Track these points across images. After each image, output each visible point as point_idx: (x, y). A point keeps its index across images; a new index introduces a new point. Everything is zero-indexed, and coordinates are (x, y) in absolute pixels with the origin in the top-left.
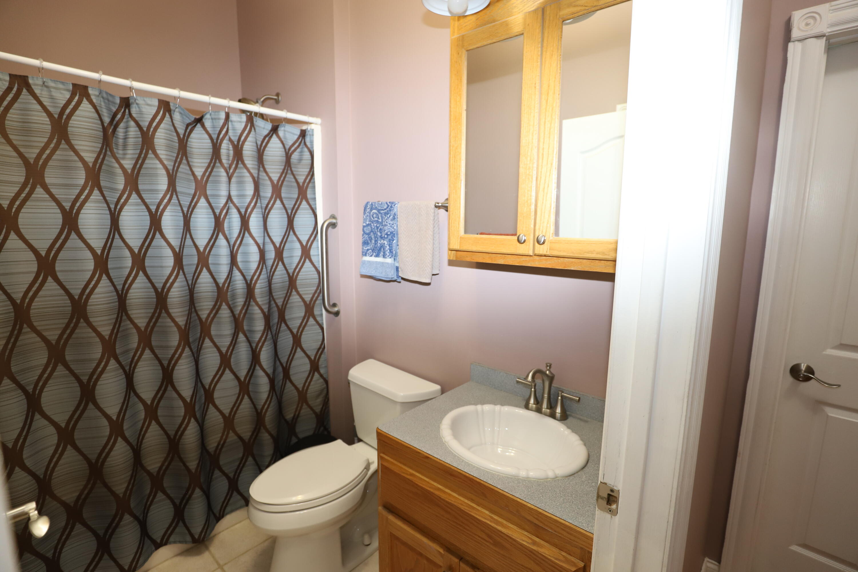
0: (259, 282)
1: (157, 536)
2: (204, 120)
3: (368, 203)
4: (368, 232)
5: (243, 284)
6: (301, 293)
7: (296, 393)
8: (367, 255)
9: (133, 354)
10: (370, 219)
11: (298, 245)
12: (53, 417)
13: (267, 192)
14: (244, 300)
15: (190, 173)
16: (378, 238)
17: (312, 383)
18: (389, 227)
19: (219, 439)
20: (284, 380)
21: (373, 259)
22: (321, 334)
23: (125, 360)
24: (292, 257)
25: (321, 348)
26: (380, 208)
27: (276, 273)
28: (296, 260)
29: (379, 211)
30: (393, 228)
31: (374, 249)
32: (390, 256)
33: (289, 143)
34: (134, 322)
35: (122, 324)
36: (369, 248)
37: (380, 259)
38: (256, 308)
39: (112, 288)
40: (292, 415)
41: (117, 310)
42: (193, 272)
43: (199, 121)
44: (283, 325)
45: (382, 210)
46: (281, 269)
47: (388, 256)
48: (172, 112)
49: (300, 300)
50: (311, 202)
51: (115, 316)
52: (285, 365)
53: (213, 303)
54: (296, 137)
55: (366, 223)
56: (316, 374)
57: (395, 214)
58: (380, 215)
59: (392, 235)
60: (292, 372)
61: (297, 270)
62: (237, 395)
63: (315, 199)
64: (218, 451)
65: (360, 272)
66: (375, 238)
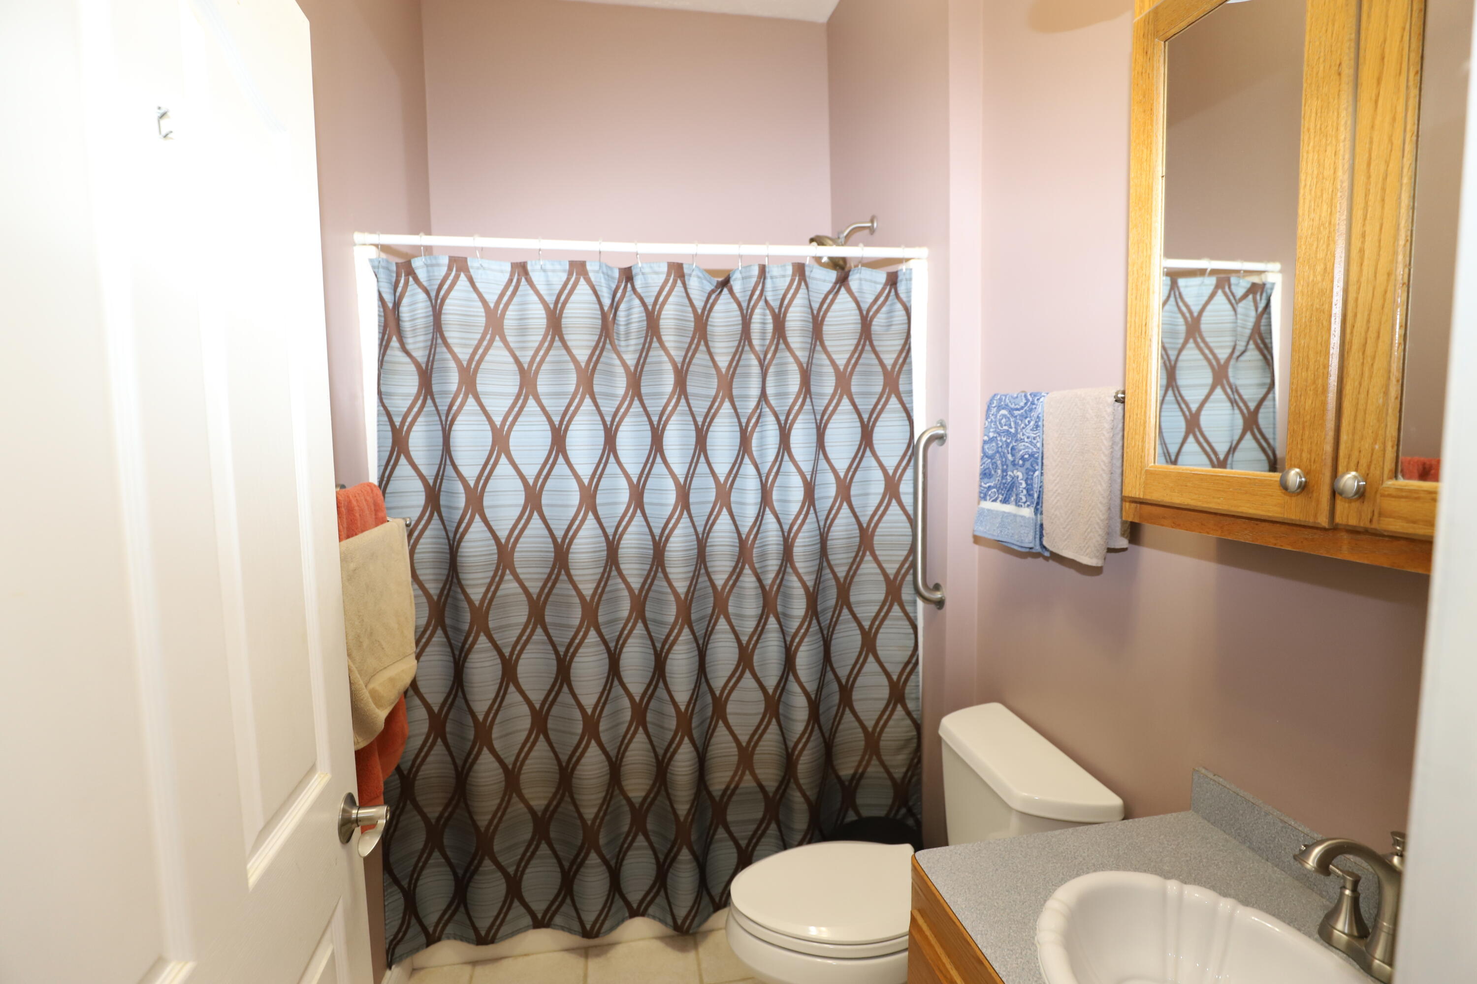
0: (800, 535)
1: (635, 897)
2: (732, 282)
3: (995, 395)
4: (990, 452)
5: (777, 536)
6: (880, 558)
7: (861, 735)
8: (988, 498)
9: (621, 626)
10: (997, 427)
11: (878, 475)
12: (528, 693)
13: (826, 385)
14: (779, 562)
15: (711, 364)
16: (1007, 466)
17: (891, 723)
18: (1027, 444)
19: (728, 779)
20: (842, 706)
21: (998, 506)
22: (913, 636)
23: (610, 634)
24: (867, 494)
25: (911, 663)
26: (1013, 406)
27: (836, 522)
28: (874, 501)
29: (1011, 411)
30: (1035, 446)
31: (1000, 487)
32: (1028, 503)
33: (867, 300)
34: (626, 580)
35: (610, 582)
36: (992, 484)
37: (1009, 508)
38: (795, 578)
39: (600, 532)
40: (851, 772)
41: (604, 562)
42: (708, 514)
43: (725, 283)
44: (845, 611)
45: (1017, 409)
46: (845, 515)
47: (1025, 503)
48: (686, 278)
49: (878, 571)
50: (905, 399)
51: (601, 570)
52: (844, 681)
53: (733, 564)
54: (879, 287)
55: (988, 436)
56: (899, 707)
57: (1038, 417)
58: (1012, 419)
59: (1032, 459)
60: (856, 695)
61: (876, 518)
62: (760, 716)
63: (910, 392)
64: (726, 798)
65: (974, 531)
66: (1003, 465)
